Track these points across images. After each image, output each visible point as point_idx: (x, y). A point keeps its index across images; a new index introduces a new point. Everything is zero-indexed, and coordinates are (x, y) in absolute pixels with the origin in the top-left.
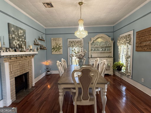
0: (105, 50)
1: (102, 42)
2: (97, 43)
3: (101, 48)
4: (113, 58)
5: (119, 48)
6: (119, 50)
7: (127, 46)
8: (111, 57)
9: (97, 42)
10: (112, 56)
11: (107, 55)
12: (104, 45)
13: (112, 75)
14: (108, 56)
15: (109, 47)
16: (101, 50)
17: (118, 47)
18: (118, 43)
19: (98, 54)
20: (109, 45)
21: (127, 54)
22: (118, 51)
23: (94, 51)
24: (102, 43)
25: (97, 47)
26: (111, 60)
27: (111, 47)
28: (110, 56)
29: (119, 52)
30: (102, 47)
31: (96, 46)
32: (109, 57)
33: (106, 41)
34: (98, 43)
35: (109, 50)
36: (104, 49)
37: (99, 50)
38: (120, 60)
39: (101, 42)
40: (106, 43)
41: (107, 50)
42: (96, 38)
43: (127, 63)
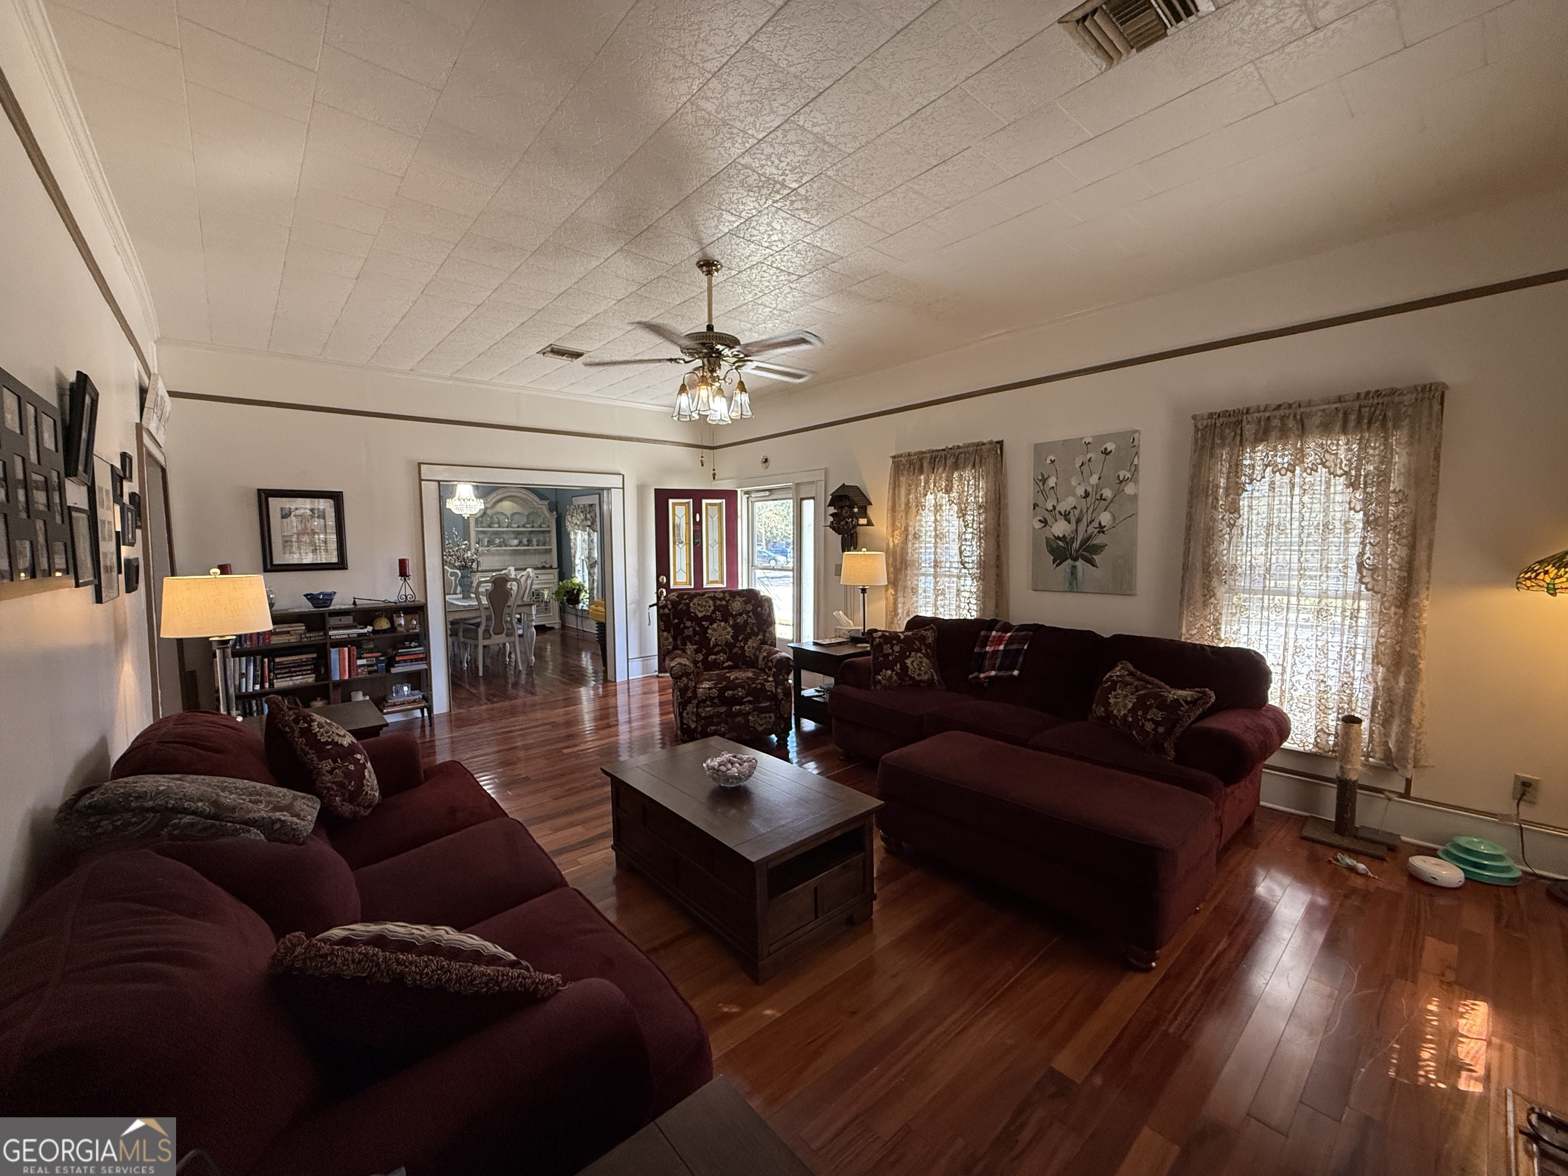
0: (529, 543)
1: (517, 513)
2: (499, 516)
3: (512, 536)
4: (556, 572)
5: (572, 537)
6: (572, 544)
7: (589, 534)
8: (551, 568)
9: (498, 513)
10: (555, 565)
11: (538, 560)
12: (524, 526)
13: (557, 626)
14: (540, 566)
15: (543, 532)
16: (516, 542)
17: (569, 534)
18: (568, 524)
19: (502, 558)
20: (540, 527)
21: (589, 557)
22: (570, 548)
23: (488, 546)
24: (516, 517)
25: (497, 533)
26: (553, 576)
27: (549, 532)
28: (547, 566)
29: (573, 551)
30: (517, 534)
31: (496, 528)
32: (544, 568)
33: (531, 510)
34: (501, 517)
35: (544, 545)
36: (525, 541)
37: (507, 542)
38: (577, 574)
39: (513, 515)
40: (532, 518)
41: (535, 543)
42: (494, 500)
43: (592, 582)
